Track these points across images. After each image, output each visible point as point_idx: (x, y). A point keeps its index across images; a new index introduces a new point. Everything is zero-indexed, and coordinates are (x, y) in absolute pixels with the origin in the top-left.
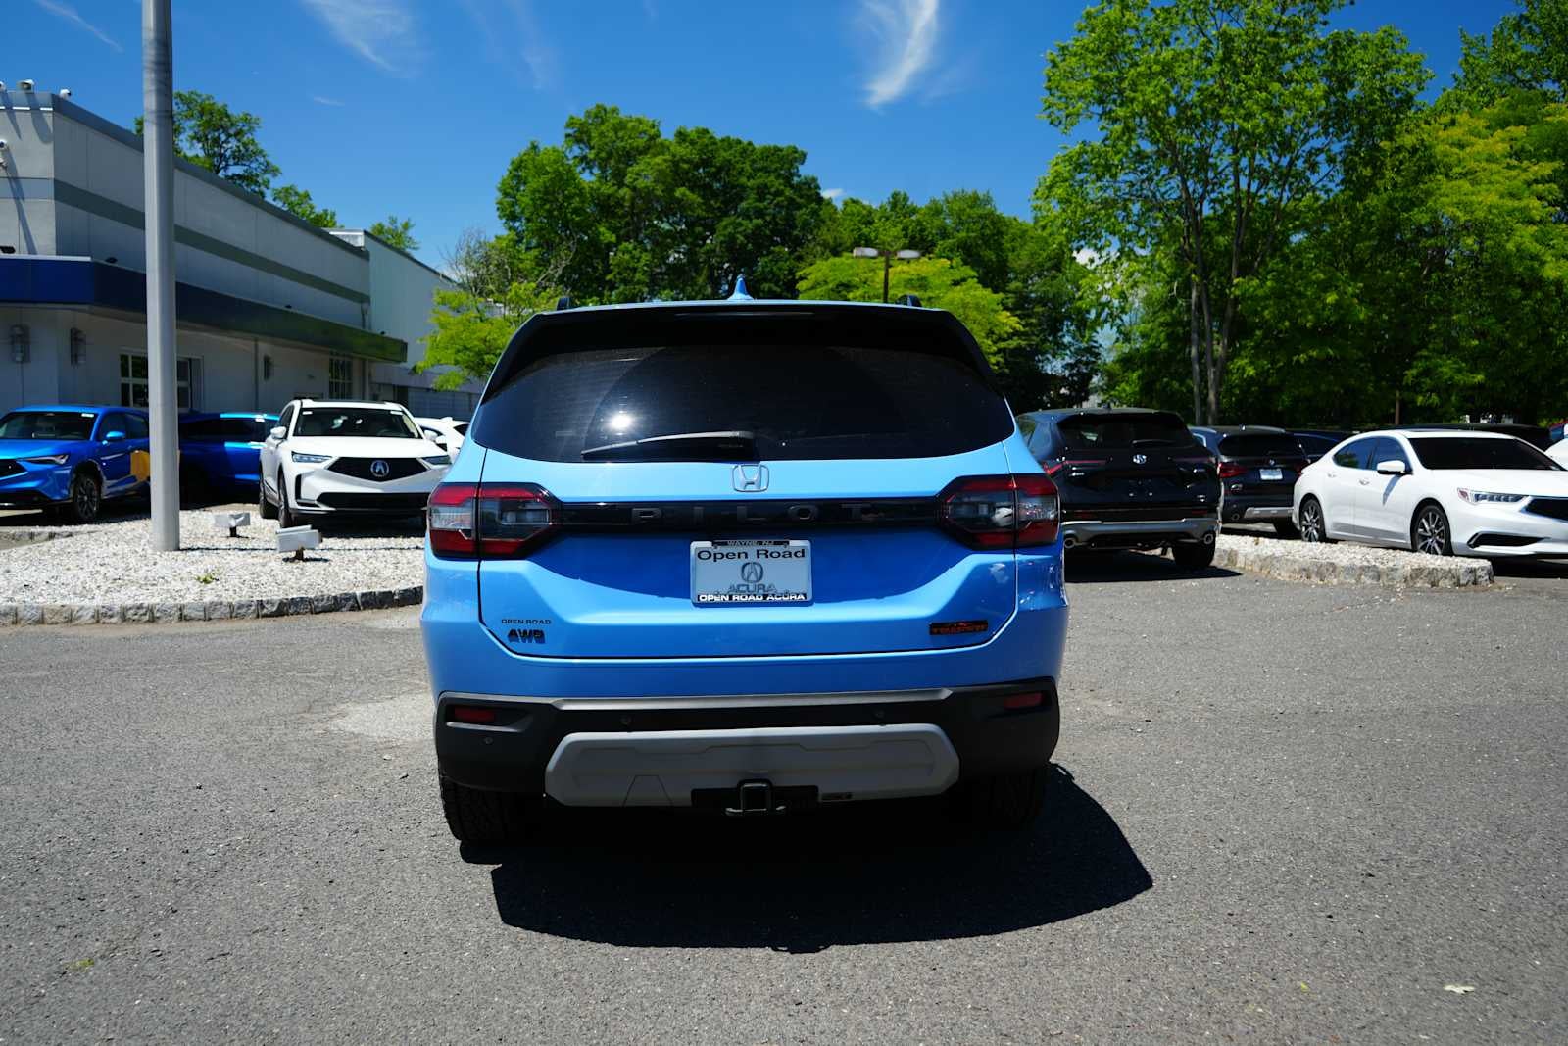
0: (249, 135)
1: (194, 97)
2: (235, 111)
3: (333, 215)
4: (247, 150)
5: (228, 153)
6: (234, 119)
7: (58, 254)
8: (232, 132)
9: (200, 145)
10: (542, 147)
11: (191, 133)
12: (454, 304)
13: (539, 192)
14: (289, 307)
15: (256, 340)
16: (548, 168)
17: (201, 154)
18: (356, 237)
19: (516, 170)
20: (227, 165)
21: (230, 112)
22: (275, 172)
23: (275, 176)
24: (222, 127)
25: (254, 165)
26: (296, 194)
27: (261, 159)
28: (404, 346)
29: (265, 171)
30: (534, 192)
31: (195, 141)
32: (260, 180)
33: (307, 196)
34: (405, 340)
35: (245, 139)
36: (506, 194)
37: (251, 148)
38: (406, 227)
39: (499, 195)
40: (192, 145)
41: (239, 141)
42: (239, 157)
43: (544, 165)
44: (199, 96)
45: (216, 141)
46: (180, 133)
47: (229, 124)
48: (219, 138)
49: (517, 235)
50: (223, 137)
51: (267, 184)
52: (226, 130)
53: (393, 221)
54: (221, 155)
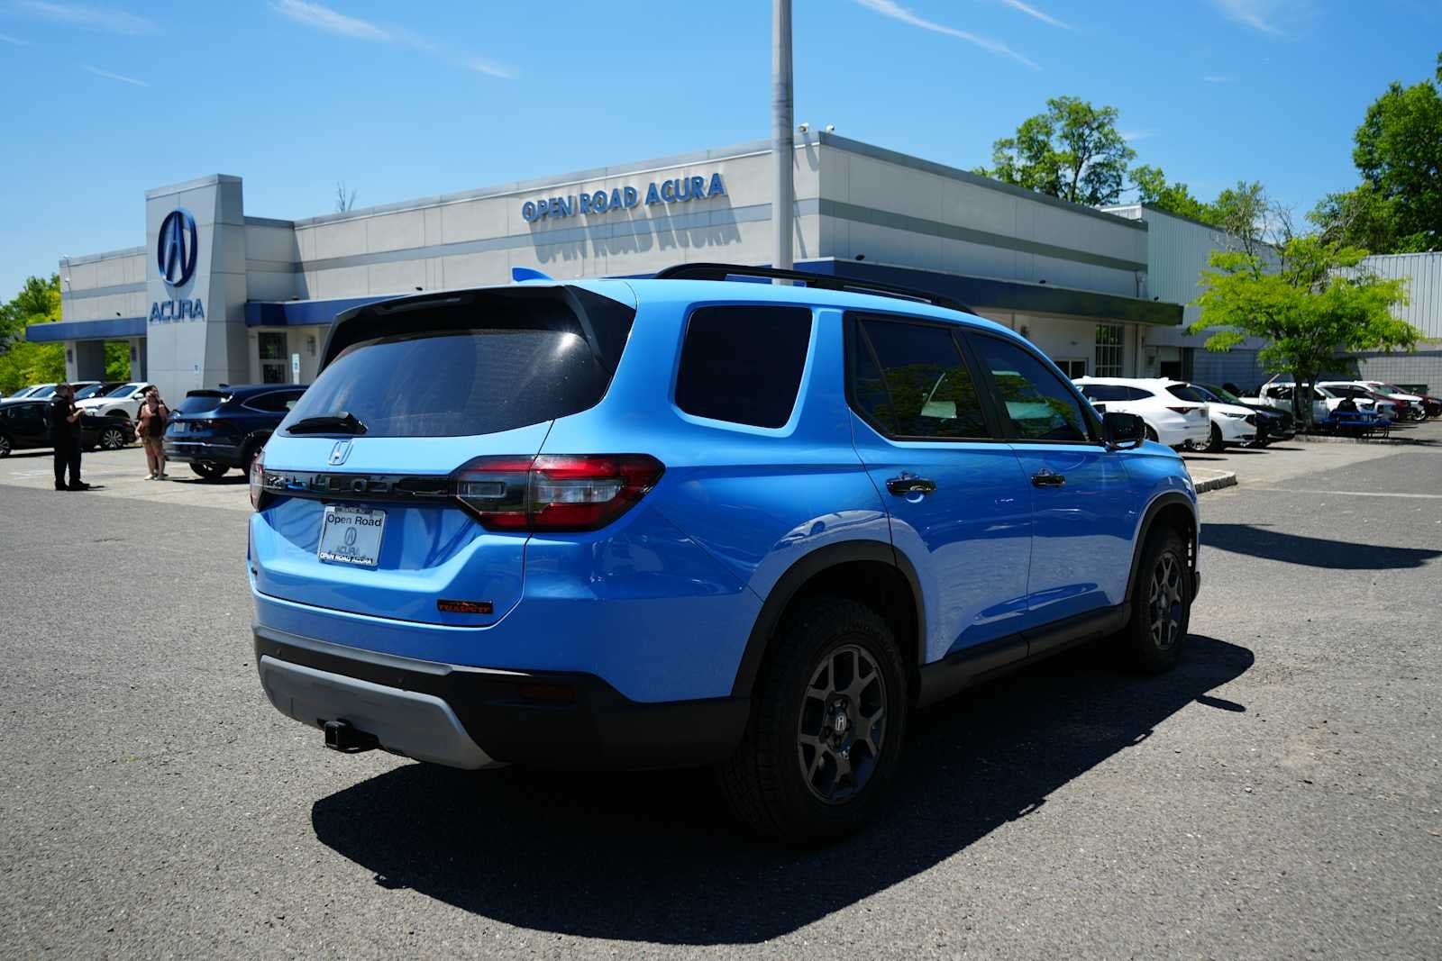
0: (1109, 126)
1: (1064, 100)
2: (1097, 107)
3: (1185, 189)
4: (1107, 140)
5: (1091, 146)
6: (1096, 114)
7: (821, 256)
8: (1095, 125)
9: (1068, 142)
10: (1405, 87)
11: (1061, 133)
12: (1226, 266)
13: (1399, 135)
14: (1043, 282)
15: (1013, 314)
16: (1410, 108)
17: (1068, 149)
18: (1135, 210)
19: (1374, 116)
20: (1090, 156)
21: (1092, 109)
22: (1131, 155)
23: (1131, 159)
24: (1086, 122)
25: (1112, 152)
26: (1150, 172)
27: (1119, 146)
28: (1180, 310)
29: (1122, 156)
30: (1394, 136)
31: (1064, 140)
32: (1118, 165)
33: (1160, 173)
34: (1181, 304)
35: (1106, 130)
36: (1362, 144)
37: (1111, 137)
38: (1255, 190)
39: (1356, 146)
40: (1062, 143)
41: (1100, 133)
42: (1099, 148)
43: (1406, 106)
44: (1068, 99)
45: (1081, 135)
46: (1052, 134)
47: (1092, 119)
48: (1083, 133)
49: (1375, 182)
50: (1087, 132)
51: (1124, 168)
52: (1088, 125)
53: (1242, 186)
54: (1085, 148)
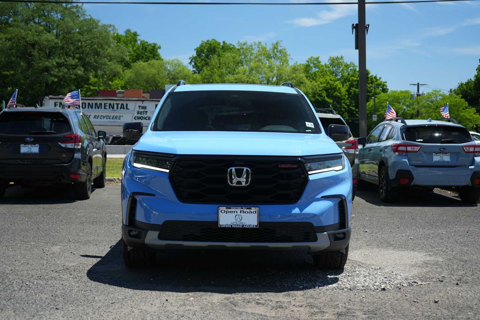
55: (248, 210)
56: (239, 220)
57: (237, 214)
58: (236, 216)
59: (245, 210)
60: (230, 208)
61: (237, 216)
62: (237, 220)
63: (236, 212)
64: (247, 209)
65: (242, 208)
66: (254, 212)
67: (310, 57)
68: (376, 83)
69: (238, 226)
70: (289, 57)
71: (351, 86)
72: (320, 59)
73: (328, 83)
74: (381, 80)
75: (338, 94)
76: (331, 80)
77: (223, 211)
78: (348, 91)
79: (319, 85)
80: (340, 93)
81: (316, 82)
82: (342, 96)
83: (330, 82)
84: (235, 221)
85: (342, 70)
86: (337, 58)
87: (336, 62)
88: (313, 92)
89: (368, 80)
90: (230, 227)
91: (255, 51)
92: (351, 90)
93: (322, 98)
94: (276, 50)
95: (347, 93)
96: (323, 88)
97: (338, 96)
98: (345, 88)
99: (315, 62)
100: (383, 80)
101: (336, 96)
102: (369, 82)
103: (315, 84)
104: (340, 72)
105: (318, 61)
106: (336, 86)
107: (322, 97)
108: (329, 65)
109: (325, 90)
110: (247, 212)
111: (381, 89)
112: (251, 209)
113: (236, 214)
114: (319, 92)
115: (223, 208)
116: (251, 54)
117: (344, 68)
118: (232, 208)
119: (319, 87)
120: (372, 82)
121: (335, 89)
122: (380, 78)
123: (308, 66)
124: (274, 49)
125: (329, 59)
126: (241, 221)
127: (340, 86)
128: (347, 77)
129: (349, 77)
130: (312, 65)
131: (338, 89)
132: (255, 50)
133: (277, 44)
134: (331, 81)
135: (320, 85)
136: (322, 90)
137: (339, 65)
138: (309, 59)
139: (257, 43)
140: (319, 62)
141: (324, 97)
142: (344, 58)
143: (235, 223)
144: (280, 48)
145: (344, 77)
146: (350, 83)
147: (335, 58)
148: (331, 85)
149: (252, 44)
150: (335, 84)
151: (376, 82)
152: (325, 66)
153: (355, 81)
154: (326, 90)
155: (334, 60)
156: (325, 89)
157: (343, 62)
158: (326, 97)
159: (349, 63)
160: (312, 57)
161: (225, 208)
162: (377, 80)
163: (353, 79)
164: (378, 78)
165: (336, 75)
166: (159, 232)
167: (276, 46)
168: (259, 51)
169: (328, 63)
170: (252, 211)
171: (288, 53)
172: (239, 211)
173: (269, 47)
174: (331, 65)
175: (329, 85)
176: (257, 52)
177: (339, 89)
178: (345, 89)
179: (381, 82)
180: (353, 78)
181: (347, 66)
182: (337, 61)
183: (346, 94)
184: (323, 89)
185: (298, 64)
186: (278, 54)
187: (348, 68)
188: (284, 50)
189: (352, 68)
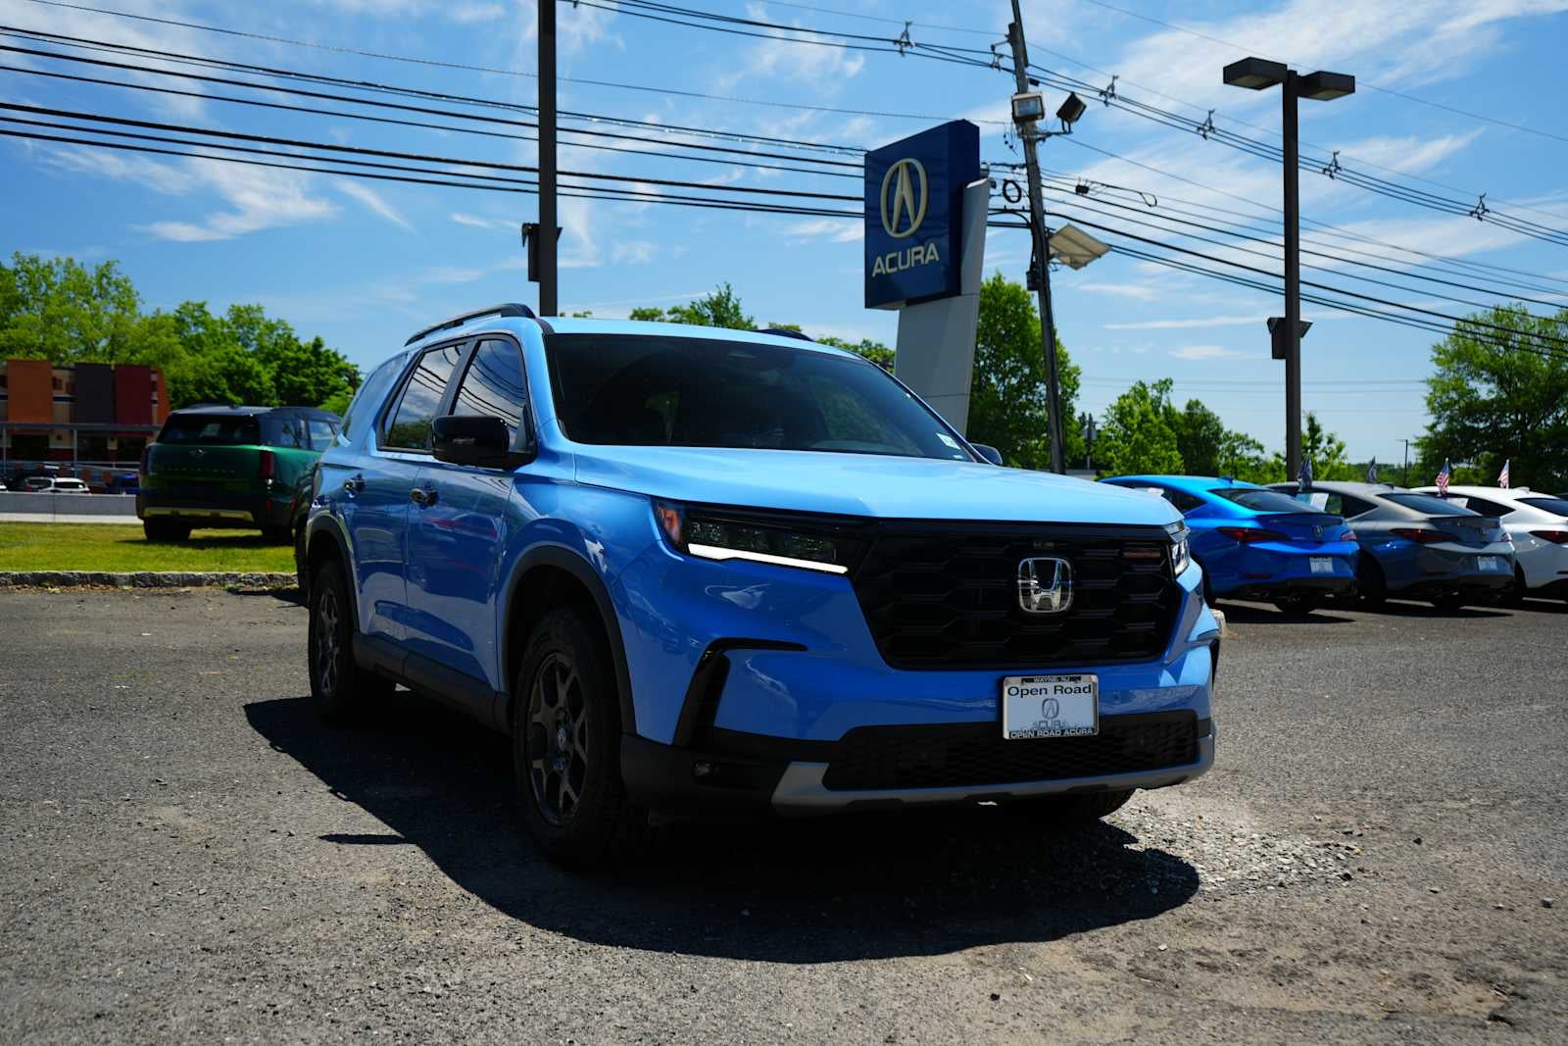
55: (1072, 685)
56: (1051, 714)
57: (1047, 696)
58: (1045, 701)
59: (1067, 684)
60: (1032, 681)
61: (1047, 703)
62: (1046, 717)
63: (1044, 691)
64: (1072, 679)
65: (1060, 680)
66: (1087, 690)
67: (183, 302)
68: (336, 366)
69: (1052, 734)
70: (137, 298)
71: (283, 368)
72: (207, 308)
73: (232, 360)
74: (346, 361)
75: (255, 386)
76: (237, 353)
77: (1014, 691)
78: (276, 379)
79: (210, 364)
80: (260, 383)
81: (204, 356)
82: (263, 389)
83: (237, 357)
84: (1043, 719)
85: (260, 335)
86: (248, 310)
87: (246, 316)
88: (197, 378)
89: (321, 360)
90: (1033, 735)
91: (58, 279)
92: (283, 377)
93: (218, 392)
94: (105, 280)
95: (273, 383)
96: (221, 371)
97: (255, 389)
98: (269, 373)
99: (196, 314)
100: (350, 361)
101: (251, 388)
102: (322, 363)
103: (201, 360)
104: (255, 339)
105: (203, 311)
106: (251, 368)
107: (218, 390)
108: (230, 323)
109: (224, 375)
110: (1069, 690)
111: (347, 379)
112: (1079, 678)
113: (1043, 696)
114: (210, 379)
115: (1013, 682)
116: (49, 286)
117: (263, 331)
118: (1036, 678)
119: (211, 367)
120: (328, 364)
121: (247, 374)
122: (345, 357)
123: (180, 321)
124: (101, 278)
125: (230, 310)
126: (1058, 718)
127: (258, 368)
128: (274, 349)
129: (278, 349)
130: (188, 320)
131: (254, 374)
132: (59, 277)
133: (108, 265)
134: (240, 355)
135: (215, 364)
136: (217, 375)
137: (252, 324)
138: (184, 308)
139: (63, 260)
140: (206, 314)
141: (224, 391)
142: (264, 310)
143: (1043, 725)
144: (114, 277)
145: (266, 350)
146: (279, 362)
147: (242, 309)
148: (239, 364)
149: (50, 262)
150: (248, 364)
151: (336, 363)
152: (219, 324)
153: (292, 359)
154: (228, 375)
155: (241, 312)
156: (226, 372)
157: (263, 319)
158: (227, 391)
159: (274, 322)
160: (188, 303)
161: (1020, 679)
162: (338, 360)
163: (287, 356)
164: (340, 356)
165: (246, 345)
166: (827, 764)
167: (105, 272)
168: (66, 279)
169: (227, 318)
170: (1081, 684)
171: (135, 289)
172: (1050, 686)
173: (91, 273)
174: (234, 323)
175: (233, 365)
176: (63, 281)
177: (258, 374)
178: (269, 376)
179: (347, 364)
180: (286, 352)
181: (271, 328)
182: (249, 314)
183: (272, 386)
184: (220, 373)
185: (162, 313)
186: (110, 289)
187: (272, 332)
188: (126, 282)
189: (280, 332)
